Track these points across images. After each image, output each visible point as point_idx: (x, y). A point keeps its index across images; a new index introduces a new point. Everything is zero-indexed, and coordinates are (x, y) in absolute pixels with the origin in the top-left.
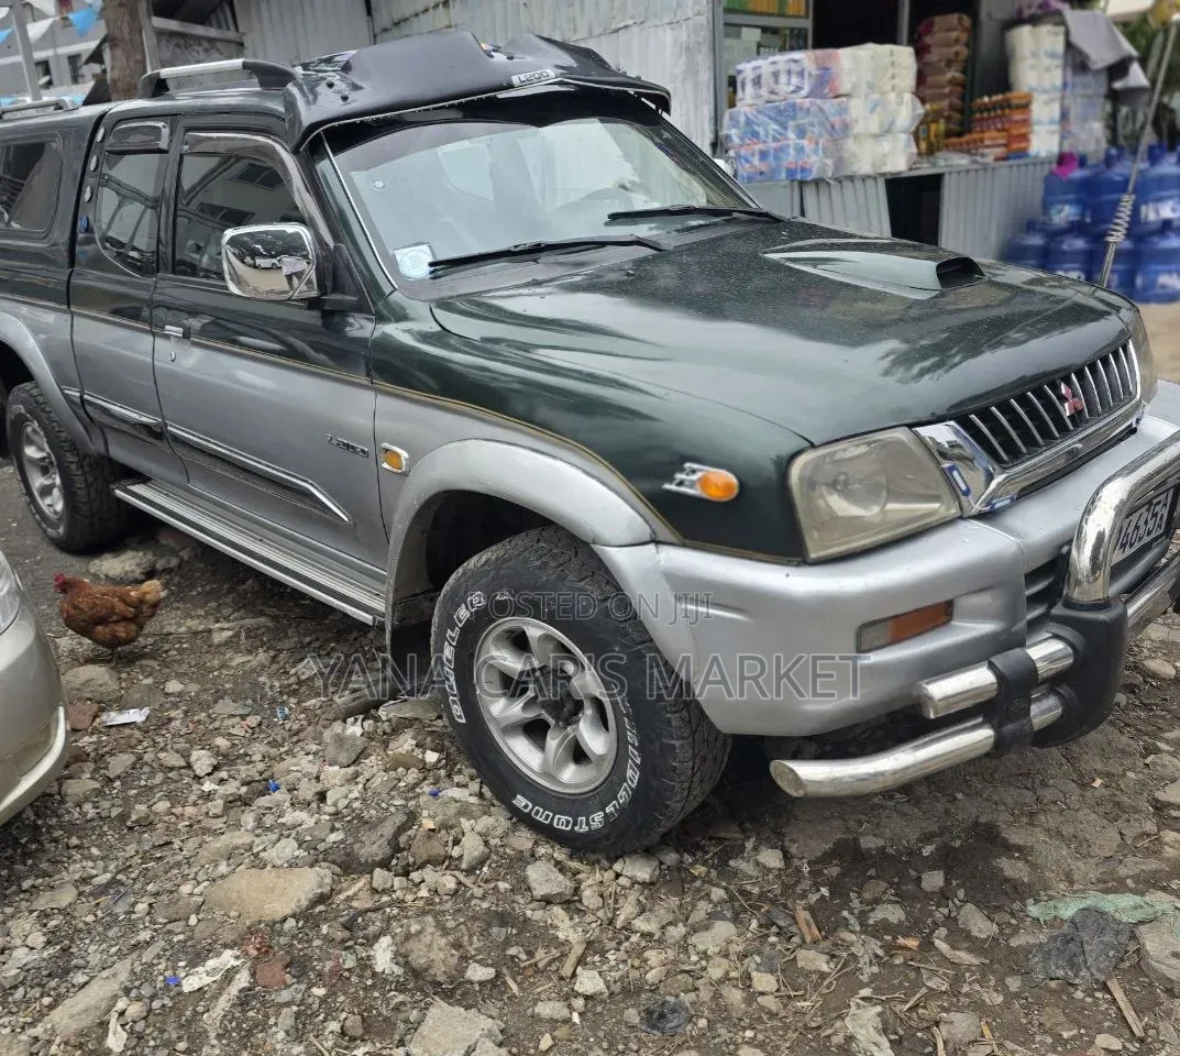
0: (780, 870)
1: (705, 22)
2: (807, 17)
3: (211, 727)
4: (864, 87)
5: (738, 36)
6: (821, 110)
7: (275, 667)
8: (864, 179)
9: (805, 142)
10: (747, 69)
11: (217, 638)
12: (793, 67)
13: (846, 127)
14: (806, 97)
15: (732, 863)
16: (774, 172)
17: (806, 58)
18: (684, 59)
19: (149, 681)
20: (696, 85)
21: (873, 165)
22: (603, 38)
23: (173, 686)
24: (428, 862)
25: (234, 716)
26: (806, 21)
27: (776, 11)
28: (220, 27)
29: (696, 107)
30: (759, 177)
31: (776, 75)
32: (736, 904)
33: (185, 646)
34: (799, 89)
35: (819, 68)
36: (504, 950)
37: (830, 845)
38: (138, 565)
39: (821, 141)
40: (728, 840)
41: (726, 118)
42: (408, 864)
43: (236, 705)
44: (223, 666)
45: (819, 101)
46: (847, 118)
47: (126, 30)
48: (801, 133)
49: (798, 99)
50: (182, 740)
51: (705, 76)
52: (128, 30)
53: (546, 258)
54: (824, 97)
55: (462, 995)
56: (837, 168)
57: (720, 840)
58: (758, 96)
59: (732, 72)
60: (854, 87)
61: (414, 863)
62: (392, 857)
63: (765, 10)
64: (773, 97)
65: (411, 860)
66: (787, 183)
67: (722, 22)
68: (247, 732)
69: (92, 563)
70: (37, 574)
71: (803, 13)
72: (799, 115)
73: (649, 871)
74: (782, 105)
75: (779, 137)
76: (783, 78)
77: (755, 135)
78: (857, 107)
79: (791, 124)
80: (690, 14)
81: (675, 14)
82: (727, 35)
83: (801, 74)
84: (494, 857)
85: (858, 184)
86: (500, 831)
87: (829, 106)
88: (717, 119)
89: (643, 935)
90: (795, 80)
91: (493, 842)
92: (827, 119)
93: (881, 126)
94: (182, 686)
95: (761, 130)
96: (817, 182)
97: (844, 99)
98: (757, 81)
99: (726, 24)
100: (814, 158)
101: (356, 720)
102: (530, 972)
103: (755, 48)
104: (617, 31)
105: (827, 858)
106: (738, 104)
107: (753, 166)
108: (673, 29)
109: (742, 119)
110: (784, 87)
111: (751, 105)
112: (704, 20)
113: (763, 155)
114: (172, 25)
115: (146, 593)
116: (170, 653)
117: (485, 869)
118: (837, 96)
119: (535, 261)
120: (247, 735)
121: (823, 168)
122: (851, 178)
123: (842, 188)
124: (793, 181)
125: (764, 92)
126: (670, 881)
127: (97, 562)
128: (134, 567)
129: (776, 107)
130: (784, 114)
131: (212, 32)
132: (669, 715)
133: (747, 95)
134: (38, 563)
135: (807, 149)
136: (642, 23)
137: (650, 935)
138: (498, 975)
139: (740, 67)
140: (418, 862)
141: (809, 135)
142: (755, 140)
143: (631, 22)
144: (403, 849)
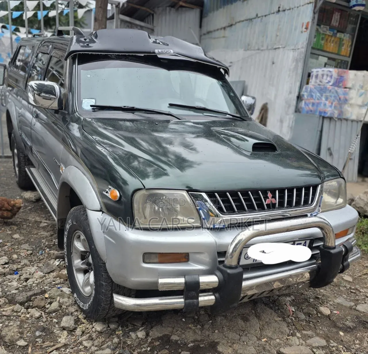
0: (142, 339)
1: (304, 51)
2: (349, 57)
3: (16, 251)
4: (357, 87)
5: (317, 59)
6: (337, 92)
7: (50, 238)
8: (352, 121)
9: (327, 102)
10: (314, 71)
11: (42, 225)
12: (329, 74)
13: (346, 101)
14: (331, 86)
15: (130, 333)
16: (315, 111)
17: (334, 71)
18: (294, 63)
19: (10, 232)
20: (297, 74)
21: (357, 117)
22: (270, 51)
23: (16, 236)
24: (37, 307)
25: (25, 249)
26: (349, 58)
27: (336, 52)
28: (148, 23)
29: (295, 82)
30: (310, 112)
31: (323, 75)
32: (119, 345)
33: (30, 225)
34: (329, 82)
35: (338, 76)
36: (35, 339)
37: (161, 335)
38: (35, 196)
39: (334, 103)
40: (136, 326)
41: (304, 87)
42: (30, 306)
43: (29, 246)
44: (37, 234)
45: (336, 88)
46: (347, 97)
47: (100, 16)
48: (327, 99)
49: (328, 86)
50: (4, 252)
51: (300, 71)
52: (101, 16)
53: (136, 113)
54: (339, 87)
55: (12, 348)
56: (339, 115)
57: (134, 325)
58: (316, 82)
59: (310, 72)
60: (353, 85)
61: (32, 306)
62: (26, 302)
63: (331, 51)
64: (321, 83)
65: (31, 304)
66: (318, 116)
67: (310, 52)
68: (25, 255)
69: (23, 192)
70: (6, 192)
71: (348, 55)
72: (327, 92)
73: (101, 328)
74: (322, 87)
75: (319, 99)
76: (325, 77)
77: (312, 96)
78: (353, 94)
79: (324, 94)
80: (300, 47)
81: (295, 47)
82: (312, 58)
83: (331, 77)
84: (60, 311)
85: (349, 123)
86: (68, 304)
87: (341, 91)
88: (301, 88)
89: (85, 347)
90: (329, 79)
91: (63, 307)
92: (338, 96)
93: (363, 102)
94: (19, 237)
95: (314, 95)
96: (331, 118)
97: (348, 89)
98: (317, 76)
99: (312, 53)
100: (330, 109)
101: (59, 260)
102: (39, 347)
103: (324, 65)
104: (275, 49)
105: (158, 339)
106: (310, 83)
107: (309, 108)
108: (293, 52)
109: (309, 90)
110: (325, 80)
111: (313, 85)
112: (303, 50)
113: (313, 104)
114: (127, 19)
115: (16, 203)
116: (24, 226)
117: (54, 314)
118: (346, 88)
119: (133, 113)
120: (25, 256)
121: (333, 113)
122: (347, 120)
123: (341, 123)
124: (320, 116)
125: (318, 81)
126: (107, 333)
127: (25, 192)
128: (33, 197)
129: (320, 87)
130: (322, 90)
131: (142, 24)
132: (103, 273)
133: (312, 81)
134: (9, 189)
135: (327, 105)
136: (284, 47)
137: (87, 347)
138: (27, 345)
139: (313, 70)
140: (33, 306)
141: (329, 100)
142: (312, 98)
143: (280, 46)
144: (32, 301)
